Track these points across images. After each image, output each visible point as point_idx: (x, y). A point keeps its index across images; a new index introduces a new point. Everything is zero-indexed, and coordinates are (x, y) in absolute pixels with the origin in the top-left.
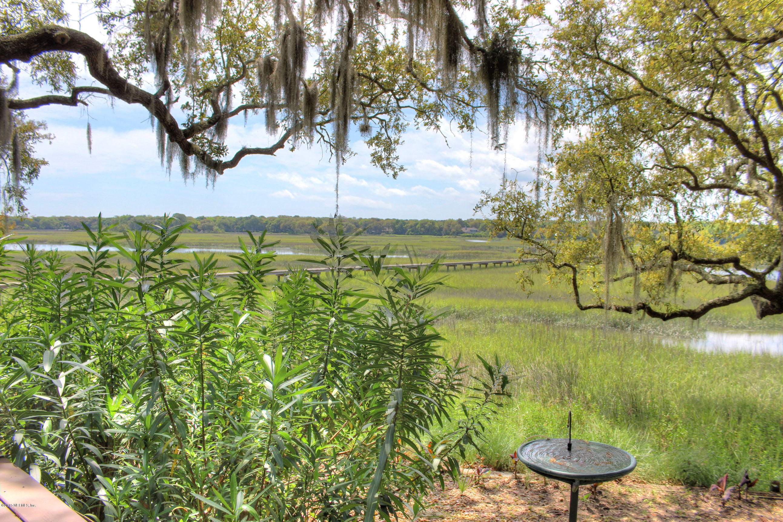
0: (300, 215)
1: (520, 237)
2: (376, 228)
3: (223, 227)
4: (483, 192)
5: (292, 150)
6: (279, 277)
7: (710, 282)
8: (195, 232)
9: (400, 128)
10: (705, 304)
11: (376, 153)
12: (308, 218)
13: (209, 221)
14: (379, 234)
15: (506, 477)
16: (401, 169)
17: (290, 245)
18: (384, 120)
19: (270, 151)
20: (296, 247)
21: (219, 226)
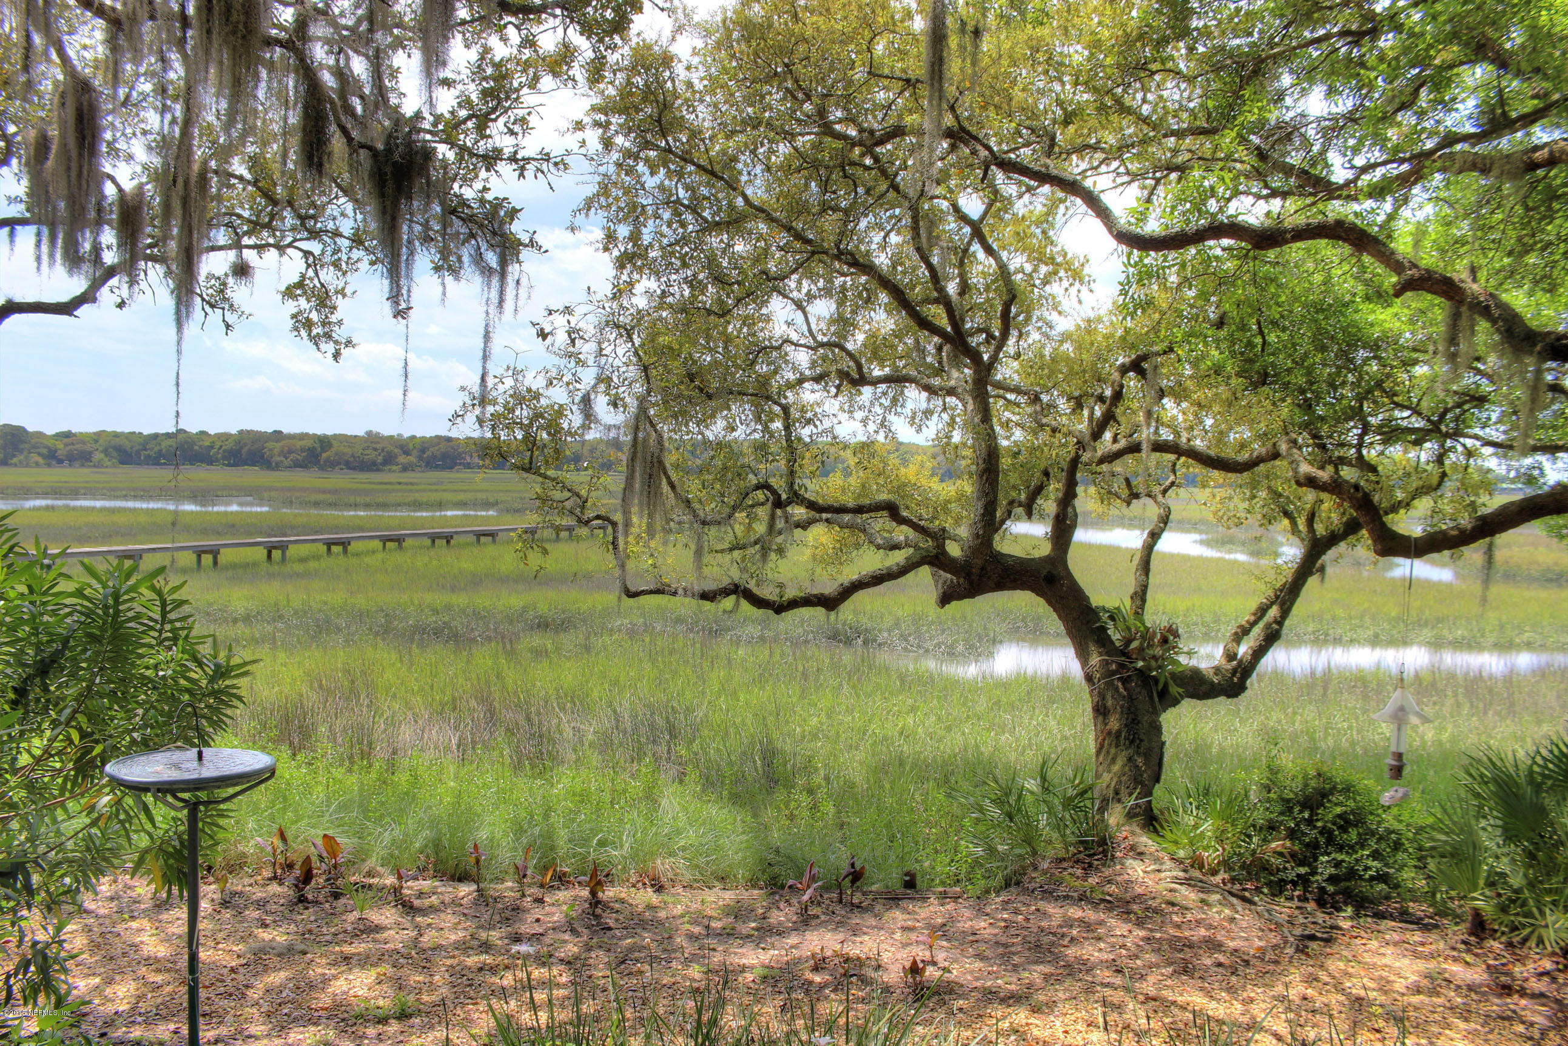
0: (285, 431)
1: (528, 470)
2: (444, 456)
3: (115, 454)
4: (463, 389)
5: (121, 305)
6: (199, 557)
7: (879, 547)
8: (49, 465)
9: (344, 266)
10: (846, 584)
11: (300, 313)
12: (303, 436)
13: (84, 442)
14: (451, 468)
15: (466, 890)
16: (349, 343)
17: (256, 493)
18: (311, 253)
19: (66, 308)
20: (266, 495)
21: (106, 452)
